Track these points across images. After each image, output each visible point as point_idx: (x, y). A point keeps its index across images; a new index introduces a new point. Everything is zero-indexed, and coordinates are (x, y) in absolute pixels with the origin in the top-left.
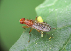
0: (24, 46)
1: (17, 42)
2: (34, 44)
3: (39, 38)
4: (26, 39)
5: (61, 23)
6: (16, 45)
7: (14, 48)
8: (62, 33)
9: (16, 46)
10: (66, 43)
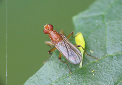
0: (50, 79)
1: (39, 71)
2: (66, 78)
3: (75, 68)
4: (54, 68)
5: (114, 47)
6: (37, 76)
7: (33, 82)
8: (113, 64)
9: (36, 78)
10: (119, 82)
